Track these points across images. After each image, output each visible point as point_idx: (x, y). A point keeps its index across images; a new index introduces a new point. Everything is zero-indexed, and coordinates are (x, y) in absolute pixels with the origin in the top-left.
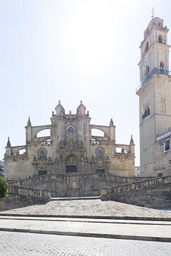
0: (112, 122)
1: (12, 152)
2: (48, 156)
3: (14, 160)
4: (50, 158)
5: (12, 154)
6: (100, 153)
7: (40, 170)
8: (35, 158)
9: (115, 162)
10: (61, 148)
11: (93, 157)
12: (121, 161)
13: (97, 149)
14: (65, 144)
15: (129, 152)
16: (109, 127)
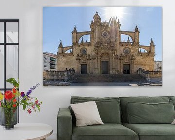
0: (136, 28)
1: (62, 50)
2: (88, 54)
3: (64, 56)
4: (89, 55)
5: (62, 52)
6: (127, 52)
7: (82, 63)
8: (78, 55)
9: (138, 59)
10: (97, 47)
11: (121, 55)
12: (144, 58)
13: (124, 49)
14: (101, 44)
15: (150, 51)
16: (134, 32)
